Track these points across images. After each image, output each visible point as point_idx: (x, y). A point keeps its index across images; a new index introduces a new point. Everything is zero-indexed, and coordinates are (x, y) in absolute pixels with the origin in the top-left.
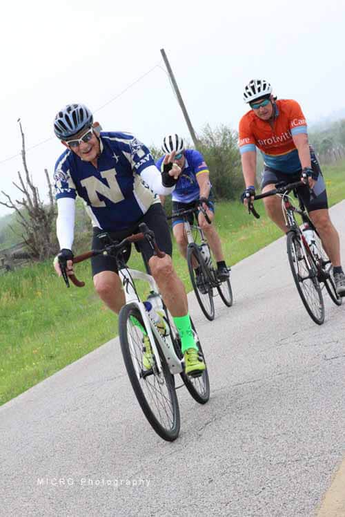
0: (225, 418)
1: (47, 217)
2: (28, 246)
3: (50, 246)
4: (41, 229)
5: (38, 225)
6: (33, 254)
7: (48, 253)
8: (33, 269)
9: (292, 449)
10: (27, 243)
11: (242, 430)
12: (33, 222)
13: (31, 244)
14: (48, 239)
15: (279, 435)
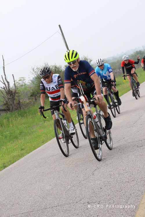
0: (102, 168)
1: (13, 94)
2: (5, 106)
3: (15, 106)
4: (11, 99)
5: (10, 97)
6: (7, 109)
7: (14, 108)
8: (8, 115)
9: (130, 177)
10: (5, 104)
11: (109, 172)
12: (8, 96)
13: (7, 105)
14: (14, 103)
15: (124, 173)
